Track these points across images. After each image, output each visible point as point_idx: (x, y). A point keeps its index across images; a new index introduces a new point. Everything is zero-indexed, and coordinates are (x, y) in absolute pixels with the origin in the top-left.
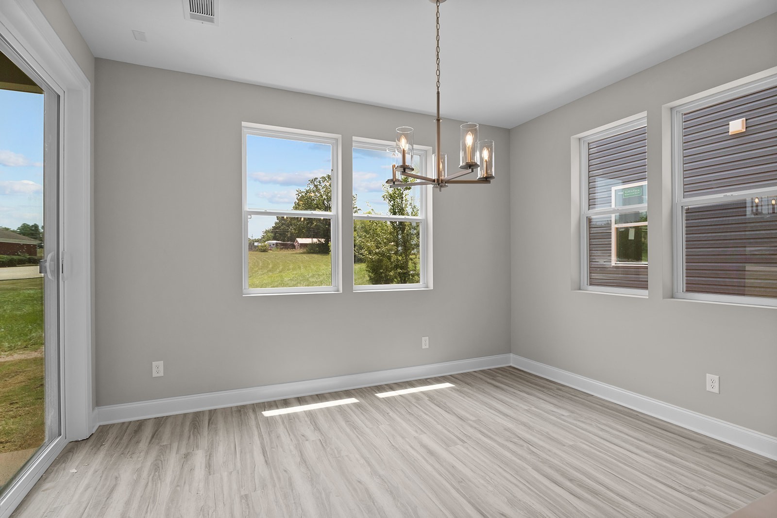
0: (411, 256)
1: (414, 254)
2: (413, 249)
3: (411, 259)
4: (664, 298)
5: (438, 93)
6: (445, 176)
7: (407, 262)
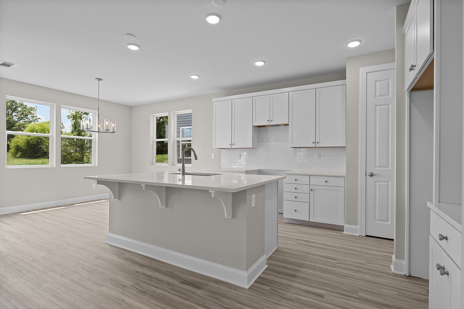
0: (86, 154)
1: (88, 153)
2: (88, 150)
3: (86, 156)
4: (171, 166)
5: (99, 107)
6: (101, 131)
7: (83, 156)
